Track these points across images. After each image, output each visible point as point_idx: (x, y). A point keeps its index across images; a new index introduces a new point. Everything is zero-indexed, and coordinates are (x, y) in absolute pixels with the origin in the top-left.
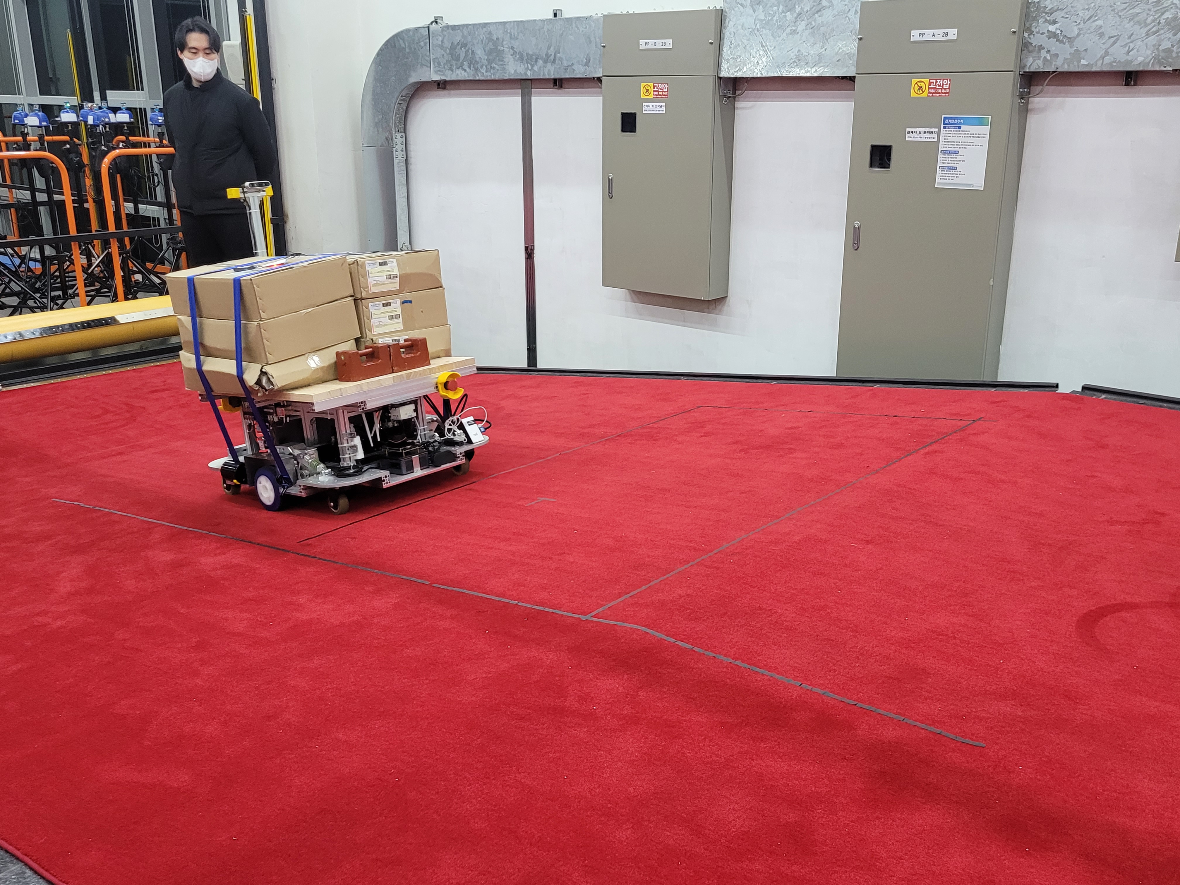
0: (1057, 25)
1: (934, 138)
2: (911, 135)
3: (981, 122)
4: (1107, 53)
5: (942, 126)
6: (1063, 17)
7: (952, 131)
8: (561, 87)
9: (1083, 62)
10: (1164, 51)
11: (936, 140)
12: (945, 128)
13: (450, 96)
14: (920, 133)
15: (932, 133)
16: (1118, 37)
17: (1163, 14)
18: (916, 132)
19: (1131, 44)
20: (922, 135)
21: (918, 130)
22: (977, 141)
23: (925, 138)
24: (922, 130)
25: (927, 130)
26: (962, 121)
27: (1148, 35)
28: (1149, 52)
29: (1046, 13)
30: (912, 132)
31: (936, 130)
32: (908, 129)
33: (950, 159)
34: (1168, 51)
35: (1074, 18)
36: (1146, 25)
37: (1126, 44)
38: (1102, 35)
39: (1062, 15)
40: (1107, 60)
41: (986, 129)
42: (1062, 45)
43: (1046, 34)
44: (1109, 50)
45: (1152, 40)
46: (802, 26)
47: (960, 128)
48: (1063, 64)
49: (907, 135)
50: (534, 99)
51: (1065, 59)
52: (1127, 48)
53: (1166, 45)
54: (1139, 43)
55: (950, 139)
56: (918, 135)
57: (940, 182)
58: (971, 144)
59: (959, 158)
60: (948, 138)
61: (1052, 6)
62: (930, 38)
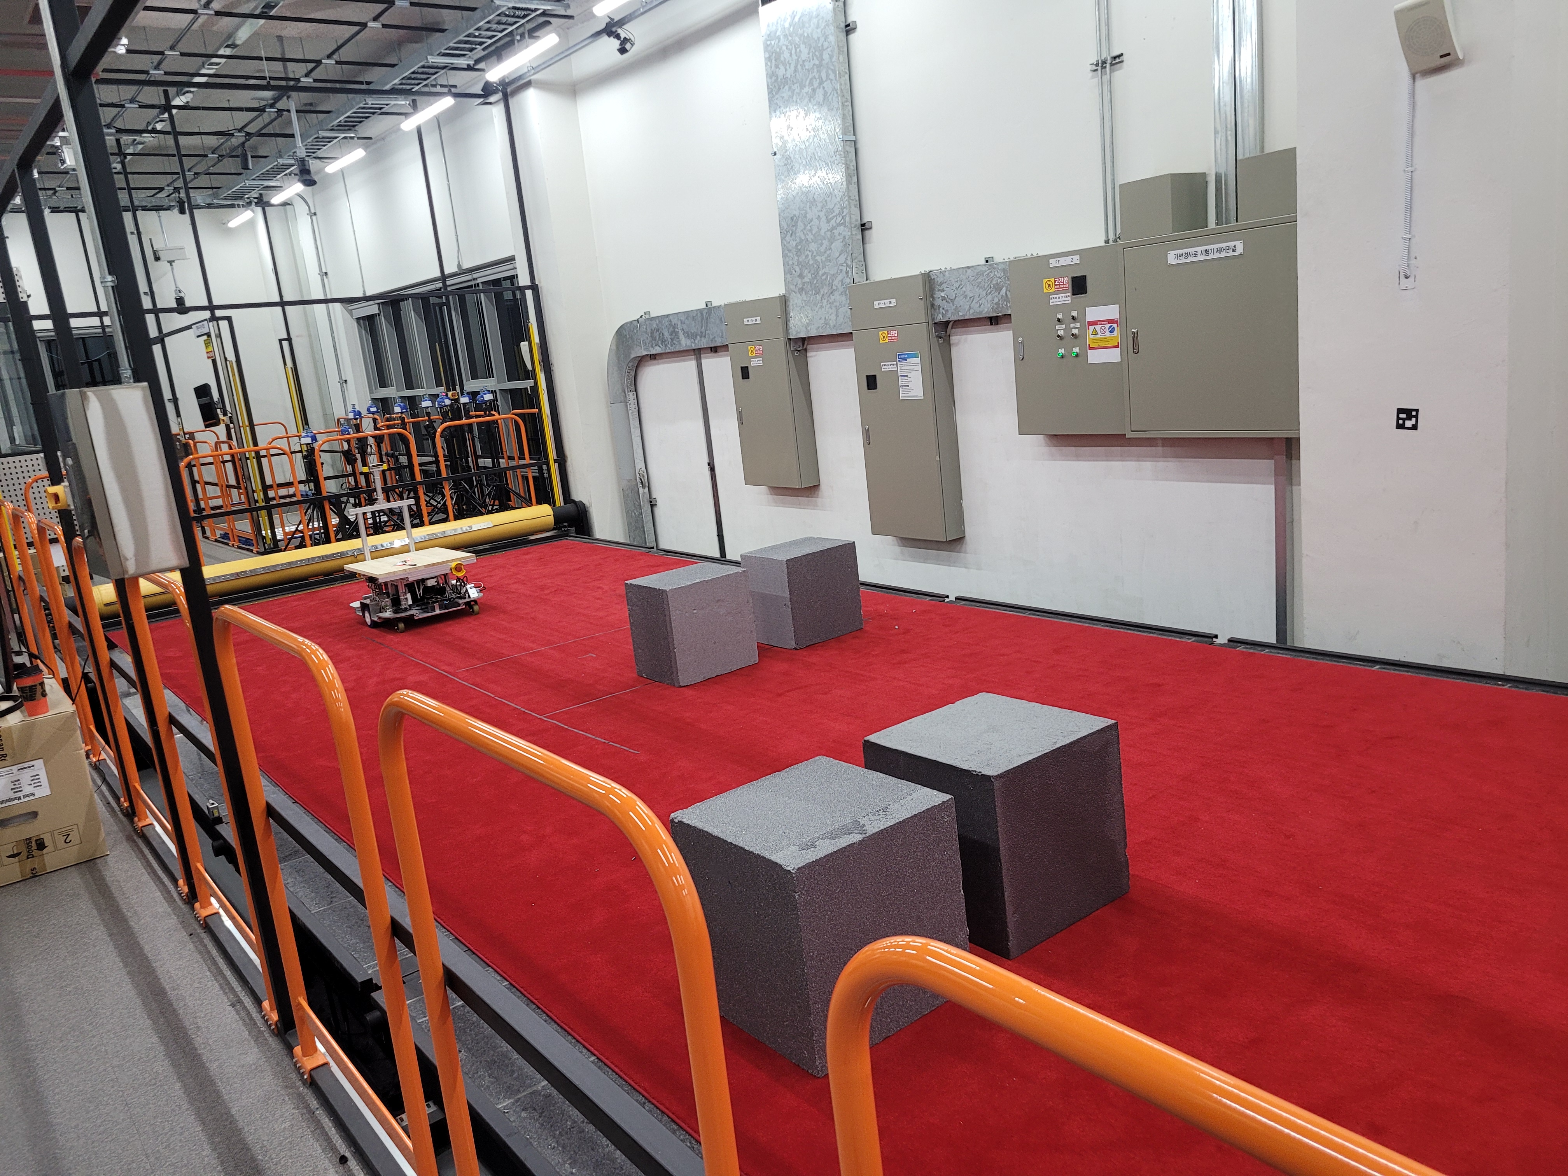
0: (945, 292)
1: (894, 368)
2: (882, 367)
3: (915, 356)
4: (970, 308)
5: (897, 360)
6: (946, 288)
7: (903, 363)
8: (716, 352)
9: (961, 314)
10: (996, 304)
11: (896, 369)
12: (899, 361)
13: (658, 364)
14: (888, 365)
15: (893, 365)
16: (973, 298)
18: (886, 365)
20: (889, 367)
21: (887, 363)
22: (916, 368)
23: (891, 368)
24: (889, 363)
25: (891, 363)
26: (906, 356)
29: (938, 285)
30: (883, 365)
31: (895, 363)
32: (880, 364)
33: (905, 381)
34: (997, 304)
35: (952, 287)
36: (985, 289)
37: (979, 301)
39: (946, 286)
40: (971, 311)
41: (918, 360)
43: (941, 298)
44: (971, 306)
45: (989, 297)
46: (825, 302)
47: (906, 361)
50: (704, 362)
51: (952, 313)
53: (996, 300)
56: (887, 367)
57: (902, 396)
58: (913, 370)
59: (909, 379)
60: (902, 367)
61: (940, 281)
62: (883, 306)
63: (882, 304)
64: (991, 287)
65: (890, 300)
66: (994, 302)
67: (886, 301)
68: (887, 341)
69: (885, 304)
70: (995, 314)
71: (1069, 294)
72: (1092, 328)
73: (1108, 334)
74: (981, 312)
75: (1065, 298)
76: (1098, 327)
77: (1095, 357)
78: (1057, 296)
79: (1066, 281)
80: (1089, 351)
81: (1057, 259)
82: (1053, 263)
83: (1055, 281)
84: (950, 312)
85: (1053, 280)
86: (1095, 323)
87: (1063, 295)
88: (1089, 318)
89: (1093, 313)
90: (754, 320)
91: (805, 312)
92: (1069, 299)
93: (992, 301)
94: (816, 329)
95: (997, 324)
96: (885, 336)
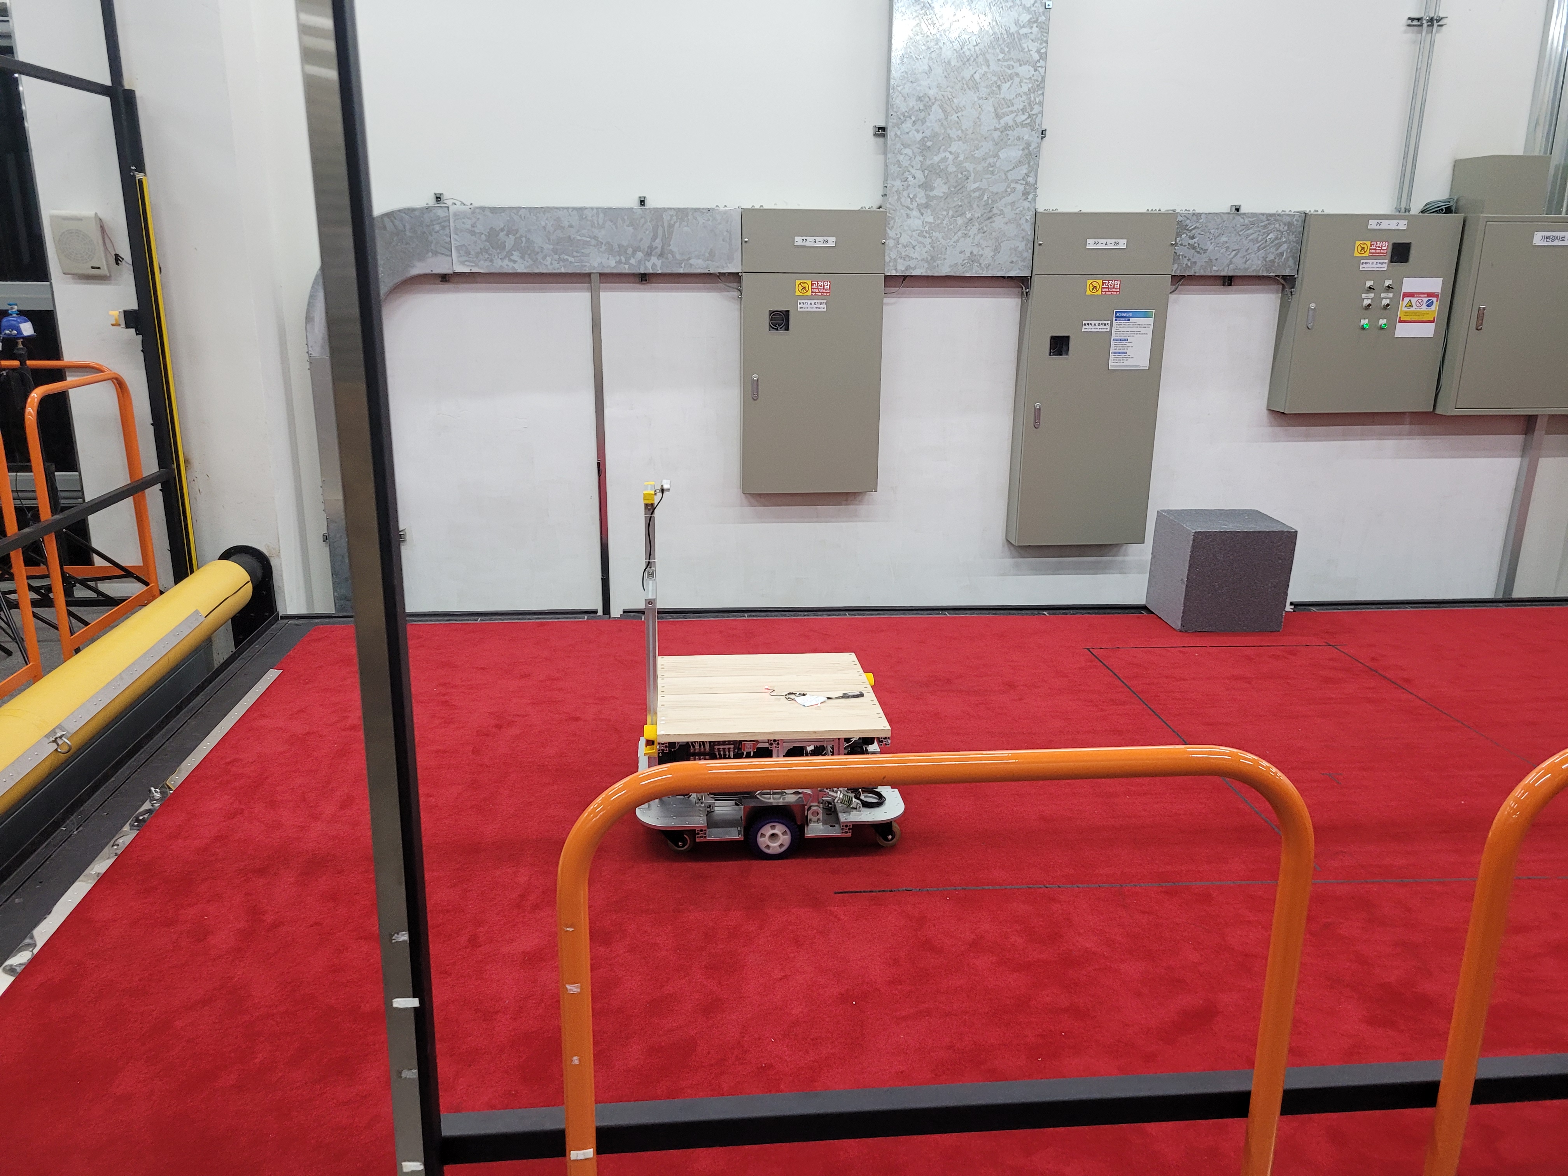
0: (1195, 240)
1: (1105, 328)
2: (1087, 327)
3: (1146, 315)
4: (1231, 262)
5: (1114, 318)
6: (1199, 234)
7: (1123, 323)
9: (1214, 268)
10: (1270, 261)
11: (1108, 330)
12: (1116, 320)
14: (1095, 325)
15: (1105, 325)
16: (1238, 250)
17: (1268, 235)
18: (1091, 324)
19: (1248, 256)
20: (1097, 326)
21: (1093, 322)
22: (1143, 330)
23: (1098, 329)
24: (1097, 322)
25: (1101, 322)
26: (1131, 315)
27: (1259, 250)
28: (1260, 262)
29: (1187, 230)
30: (1088, 324)
31: (1109, 322)
32: (1084, 322)
33: (1121, 346)
34: (1273, 261)
36: (1258, 243)
37: (1244, 256)
38: (1227, 248)
39: (1199, 232)
41: (1150, 321)
42: (1199, 255)
43: (1187, 246)
44: (1233, 260)
45: (1261, 253)
47: (1129, 320)
48: (1200, 270)
49: (1084, 327)
51: (1202, 266)
52: (1245, 259)
53: (1271, 257)
54: (1253, 255)
55: (1121, 329)
56: (1093, 327)
57: (1112, 365)
58: (1138, 333)
59: (1128, 344)
60: (1119, 328)
61: (1191, 224)
62: (1103, 246)
63: (1102, 243)
64: (1266, 241)
65: (1116, 240)
66: (1267, 259)
67: (1109, 241)
68: (1099, 293)
69: (1106, 244)
70: (1265, 274)
71: (1387, 261)
72: (1407, 300)
73: (1424, 307)
74: (1246, 269)
75: (1379, 265)
76: (1414, 300)
77: (1403, 331)
78: (1371, 261)
79: (1385, 247)
80: (1398, 324)
81: (1379, 221)
82: (1373, 224)
83: (1371, 245)
84: (1198, 264)
85: (1369, 243)
86: (1411, 295)
87: (1378, 261)
88: (1405, 289)
89: (1410, 284)
90: (820, 241)
91: (930, 240)
92: (1385, 266)
93: (1265, 259)
94: (950, 266)
95: (1230, 284)
96: (1098, 287)
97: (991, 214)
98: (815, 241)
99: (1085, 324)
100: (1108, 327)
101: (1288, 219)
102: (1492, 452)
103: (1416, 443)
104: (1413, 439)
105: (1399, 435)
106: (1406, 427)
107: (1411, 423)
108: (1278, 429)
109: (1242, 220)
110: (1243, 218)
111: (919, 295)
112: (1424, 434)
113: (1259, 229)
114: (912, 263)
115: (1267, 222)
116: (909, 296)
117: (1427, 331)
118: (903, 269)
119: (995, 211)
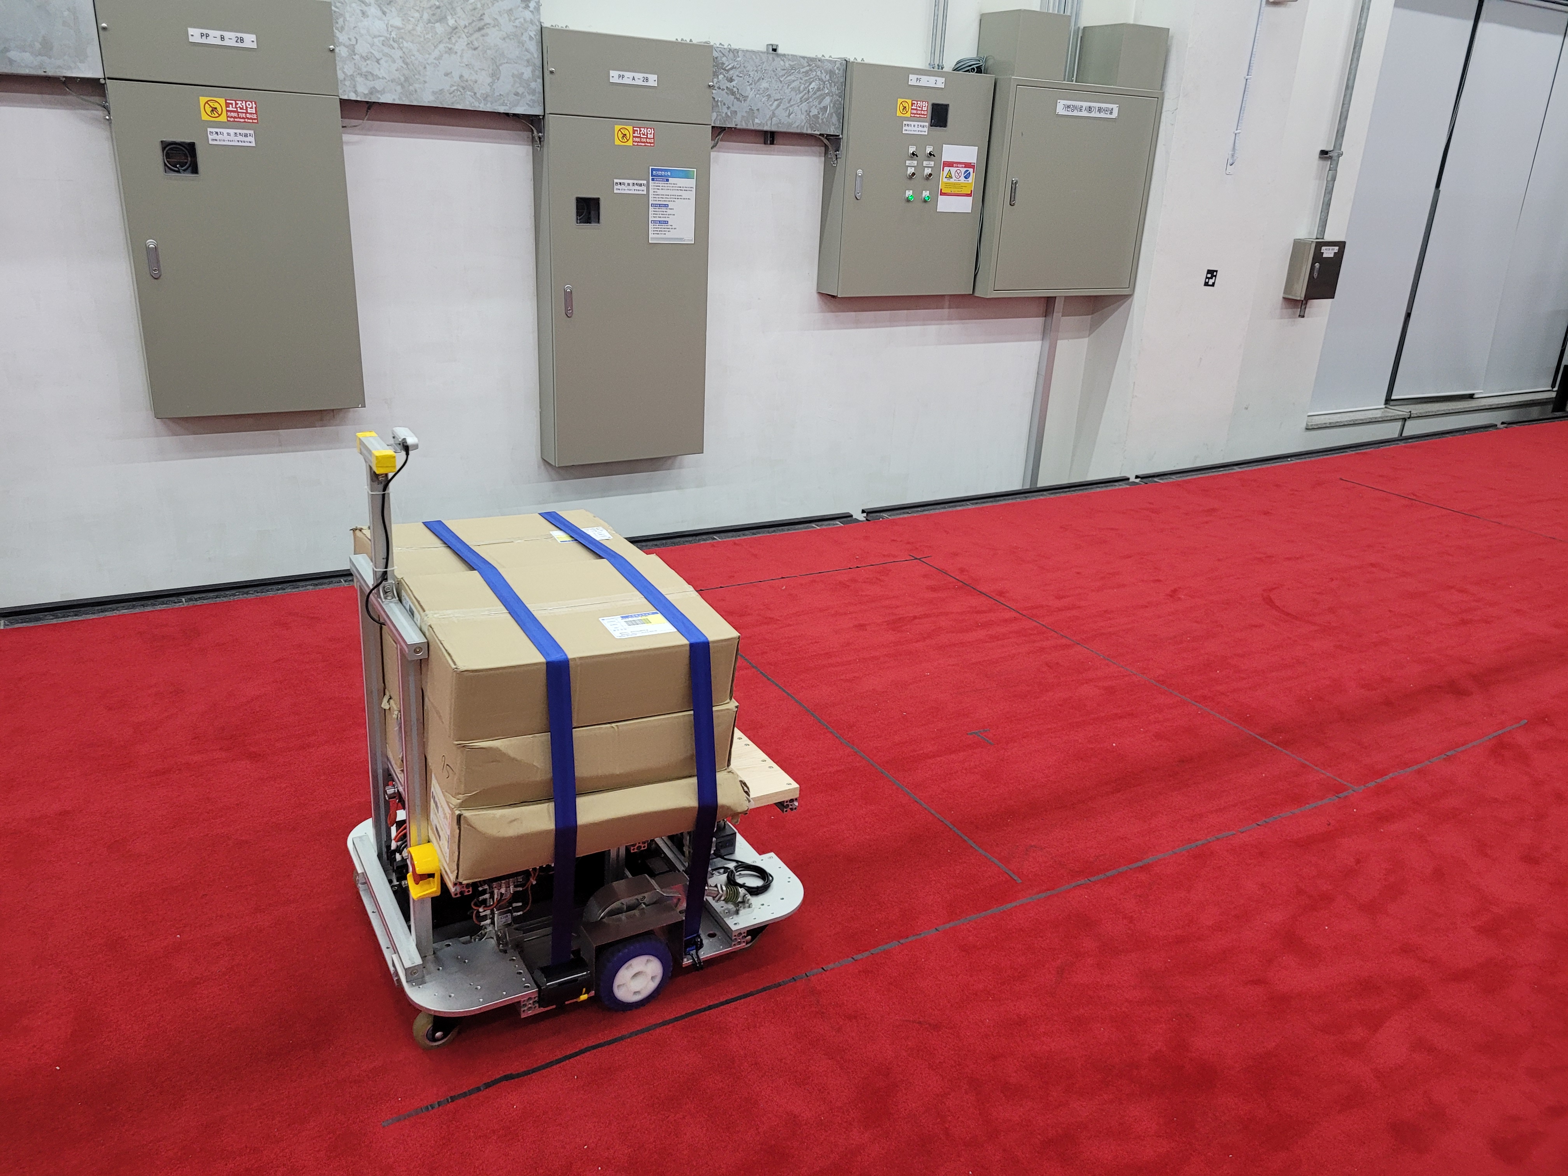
0: (734, 83)
1: (643, 190)
2: (619, 187)
3: (687, 175)
4: (774, 114)
5: (651, 178)
6: (738, 76)
7: (661, 184)
9: (757, 121)
11: (645, 193)
12: (653, 180)
14: (629, 184)
15: (641, 185)
16: (780, 100)
17: (810, 84)
18: (624, 184)
19: (790, 108)
20: (631, 187)
21: (626, 181)
22: (685, 194)
23: (633, 190)
24: (631, 182)
25: (635, 182)
26: (669, 174)
27: (802, 101)
28: (803, 117)
29: (724, 69)
30: (620, 183)
31: (645, 182)
32: (616, 181)
33: (660, 213)
36: (800, 93)
37: (787, 108)
38: (769, 96)
39: (737, 73)
41: (692, 183)
42: (739, 102)
43: (726, 90)
44: (776, 112)
45: (804, 106)
47: (667, 180)
48: (741, 121)
49: (616, 187)
51: (743, 117)
52: (788, 111)
54: (796, 108)
55: (659, 192)
56: (626, 187)
57: (655, 236)
58: (679, 197)
59: (669, 212)
60: (658, 191)
61: (728, 63)
62: (630, 82)
63: (628, 78)
64: (809, 91)
65: (646, 75)
66: (811, 114)
67: (637, 75)
68: (630, 143)
69: (634, 79)
70: (809, 132)
71: (927, 124)
72: (947, 169)
73: (962, 178)
74: (790, 125)
75: (920, 128)
76: (953, 170)
77: (946, 205)
78: (912, 123)
79: (925, 108)
80: (940, 197)
81: (919, 77)
82: (913, 80)
83: (913, 104)
84: (739, 115)
85: (910, 102)
86: (950, 164)
87: (920, 124)
88: (945, 158)
89: (950, 152)
90: (231, 38)
91: (400, 53)
92: (926, 129)
93: (808, 113)
94: (434, 93)
95: (772, 143)
96: (628, 135)
97: (482, 24)
98: (222, 38)
99: (617, 183)
100: (644, 188)
101: (829, 66)
102: (1019, 336)
103: (954, 328)
104: (952, 324)
105: (940, 320)
106: (946, 311)
107: (949, 308)
108: (830, 315)
109: (782, 63)
110: (783, 60)
111: (392, 133)
112: (961, 318)
113: (801, 76)
114: (378, 85)
115: (808, 68)
116: (378, 132)
117: (964, 205)
118: (366, 92)
119: (487, 19)
